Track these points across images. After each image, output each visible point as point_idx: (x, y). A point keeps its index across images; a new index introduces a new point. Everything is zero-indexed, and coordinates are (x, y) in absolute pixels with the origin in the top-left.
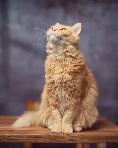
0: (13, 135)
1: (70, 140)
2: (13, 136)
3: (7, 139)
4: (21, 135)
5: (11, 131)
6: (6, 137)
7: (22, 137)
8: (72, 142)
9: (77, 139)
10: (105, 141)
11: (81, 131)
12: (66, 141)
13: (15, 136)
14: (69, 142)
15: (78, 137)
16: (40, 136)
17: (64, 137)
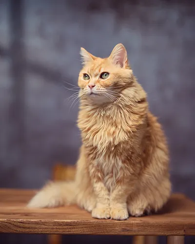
0: (29, 220)
1: (124, 230)
2: (29, 223)
3: (20, 227)
4: (43, 220)
5: (27, 215)
6: (19, 224)
7: (44, 223)
8: (126, 233)
9: (135, 229)
10: (182, 232)
11: (141, 216)
12: (118, 231)
13: (32, 222)
14: (123, 233)
15: (138, 225)
16: (74, 222)
17: (114, 225)
